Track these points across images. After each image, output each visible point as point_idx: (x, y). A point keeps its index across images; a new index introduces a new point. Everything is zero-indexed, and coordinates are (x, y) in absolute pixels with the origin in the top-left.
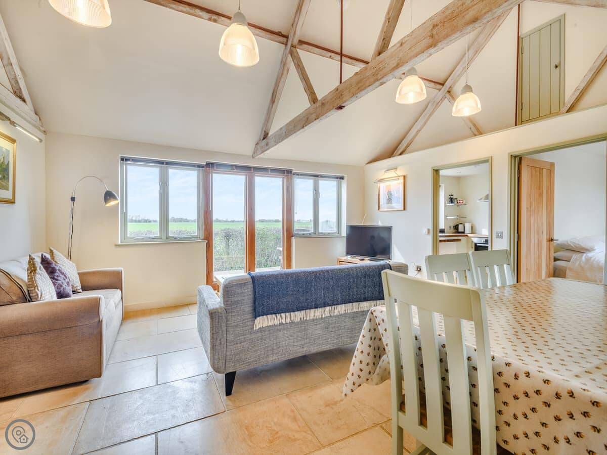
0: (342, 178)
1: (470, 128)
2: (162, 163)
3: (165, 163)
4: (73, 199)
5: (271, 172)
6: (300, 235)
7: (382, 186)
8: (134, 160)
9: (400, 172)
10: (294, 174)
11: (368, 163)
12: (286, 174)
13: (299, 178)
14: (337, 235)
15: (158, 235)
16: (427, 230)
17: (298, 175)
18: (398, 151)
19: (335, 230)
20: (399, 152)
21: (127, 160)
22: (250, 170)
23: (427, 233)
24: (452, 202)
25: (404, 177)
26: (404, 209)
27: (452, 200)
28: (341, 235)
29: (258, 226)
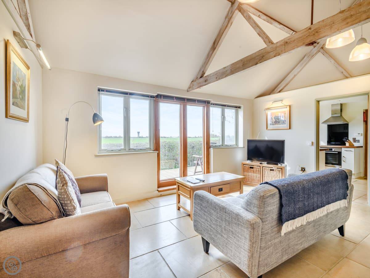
0: (240, 107)
1: (342, 72)
2: (126, 93)
3: (129, 94)
4: (67, 120)
5: (197, 102)
6: (214, 146)
7: (269, 113)
8: (108, 91)
9: (286, 102)
10: (211, 104)
11: (256, 98)
12: (206, 104)
13: (214, 107)
14: (235, 146)
15: (123, 147)
16: (311, 143)
17: (214, 104)
18: (277, 89)
19: (234, 143)
20: (279, 90)
21: (103, 90)
22: (184, 101)
23: (311, 145)
25: (290, 106)
26: (290, 128)
28: (238, 146)
29: (189, 140)
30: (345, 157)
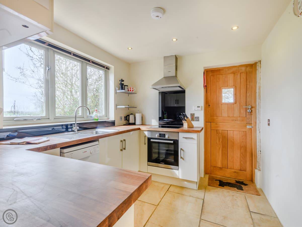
24: (122, 88)
27: (122, 86)
30: (183, 150)
